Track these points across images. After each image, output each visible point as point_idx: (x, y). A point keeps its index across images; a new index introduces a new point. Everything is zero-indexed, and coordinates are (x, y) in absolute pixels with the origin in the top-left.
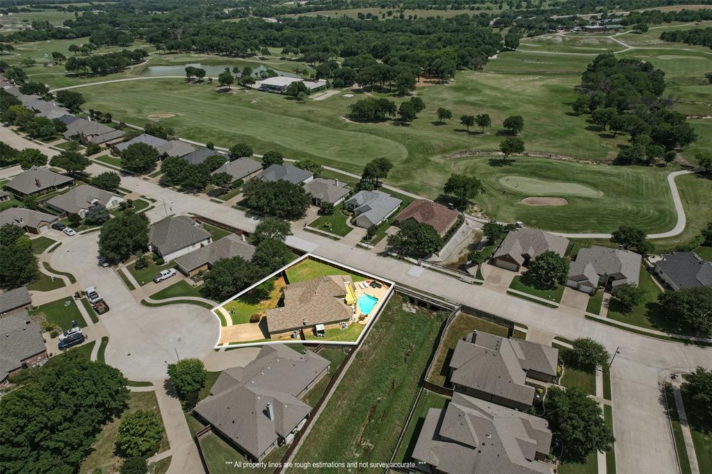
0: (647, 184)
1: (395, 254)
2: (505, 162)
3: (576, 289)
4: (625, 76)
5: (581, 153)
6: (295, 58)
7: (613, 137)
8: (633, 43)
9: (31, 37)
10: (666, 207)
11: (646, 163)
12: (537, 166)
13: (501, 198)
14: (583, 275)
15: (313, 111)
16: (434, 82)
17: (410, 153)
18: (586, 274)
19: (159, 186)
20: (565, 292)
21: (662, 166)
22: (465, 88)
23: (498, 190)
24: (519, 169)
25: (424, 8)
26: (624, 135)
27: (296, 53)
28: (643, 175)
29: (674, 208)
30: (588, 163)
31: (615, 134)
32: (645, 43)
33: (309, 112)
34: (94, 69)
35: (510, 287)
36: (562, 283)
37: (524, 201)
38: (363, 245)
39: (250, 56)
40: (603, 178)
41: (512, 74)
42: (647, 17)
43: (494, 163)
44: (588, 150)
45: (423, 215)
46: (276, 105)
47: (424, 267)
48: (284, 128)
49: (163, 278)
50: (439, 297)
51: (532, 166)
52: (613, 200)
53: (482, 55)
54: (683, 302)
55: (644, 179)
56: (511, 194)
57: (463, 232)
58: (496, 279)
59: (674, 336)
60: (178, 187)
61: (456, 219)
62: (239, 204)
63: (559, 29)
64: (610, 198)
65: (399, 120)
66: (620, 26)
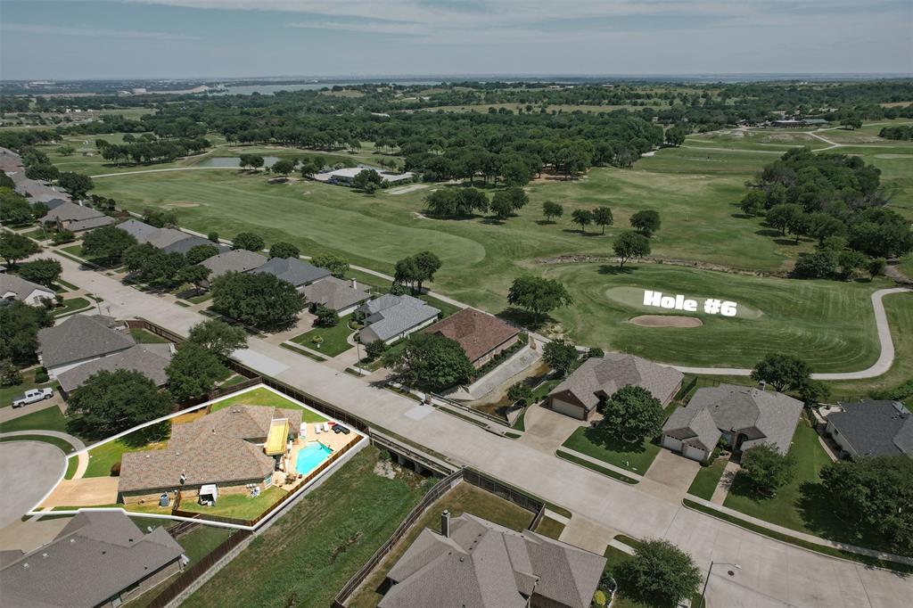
0: (836, 304)
1: (397, 385)
2: (622, 269)
3: (680, 453)
4: (819, 169)
5: (742, 261)
6: (391, 153)
7: (795, 243)
8: (842, 140)
9: (93, 129)
10: (862, 335)
11: (842, 278)
12: (666, 275)
13: (602, 314)
14: (688, 429)
15: (378, 204)
16: (560, 179)
17: (488, 255)
18: (694, 428)
19: (120, 284)
20: (658, 457)
21: (867, 281)
22: (599, 186)
23: (600, 304)
24: (639, 278)
25: (573, 103)
26: (812, 241)
27: (392, 146)
28: (831, 292)
29: (876, 337)
30: (751, 275)
31: (798, 239)
32: (856, 140)
33: (372, 205)
34: (137, 157)
35: (565, 445)
36: (657, 441)
37: (634, 321)
38: (357, 369)
39: (337, 149)
40: (766, 293)
41: (670, 172)
42: (861, 112)
43: (606, 270)
44: (753, 258)
45: (458, 329)
46: (334, 197)
47: (435, 406)
48: (332, 223)
49: (25, 400)
50: (437, 455)
51: (660, 275)
52: (776, 322)
53: (632, 149)
54: (858, 481)
55: (832, 296)
56: (617, 310)
57: (522, 359)
58: (544, 431)
59: (847, 548)
60: (144, 285)
61: (517, 339)
62: (210, 309)
63: (740, 123)
64: (772, 320)
65: (492, 217)
66: (824, 121)
